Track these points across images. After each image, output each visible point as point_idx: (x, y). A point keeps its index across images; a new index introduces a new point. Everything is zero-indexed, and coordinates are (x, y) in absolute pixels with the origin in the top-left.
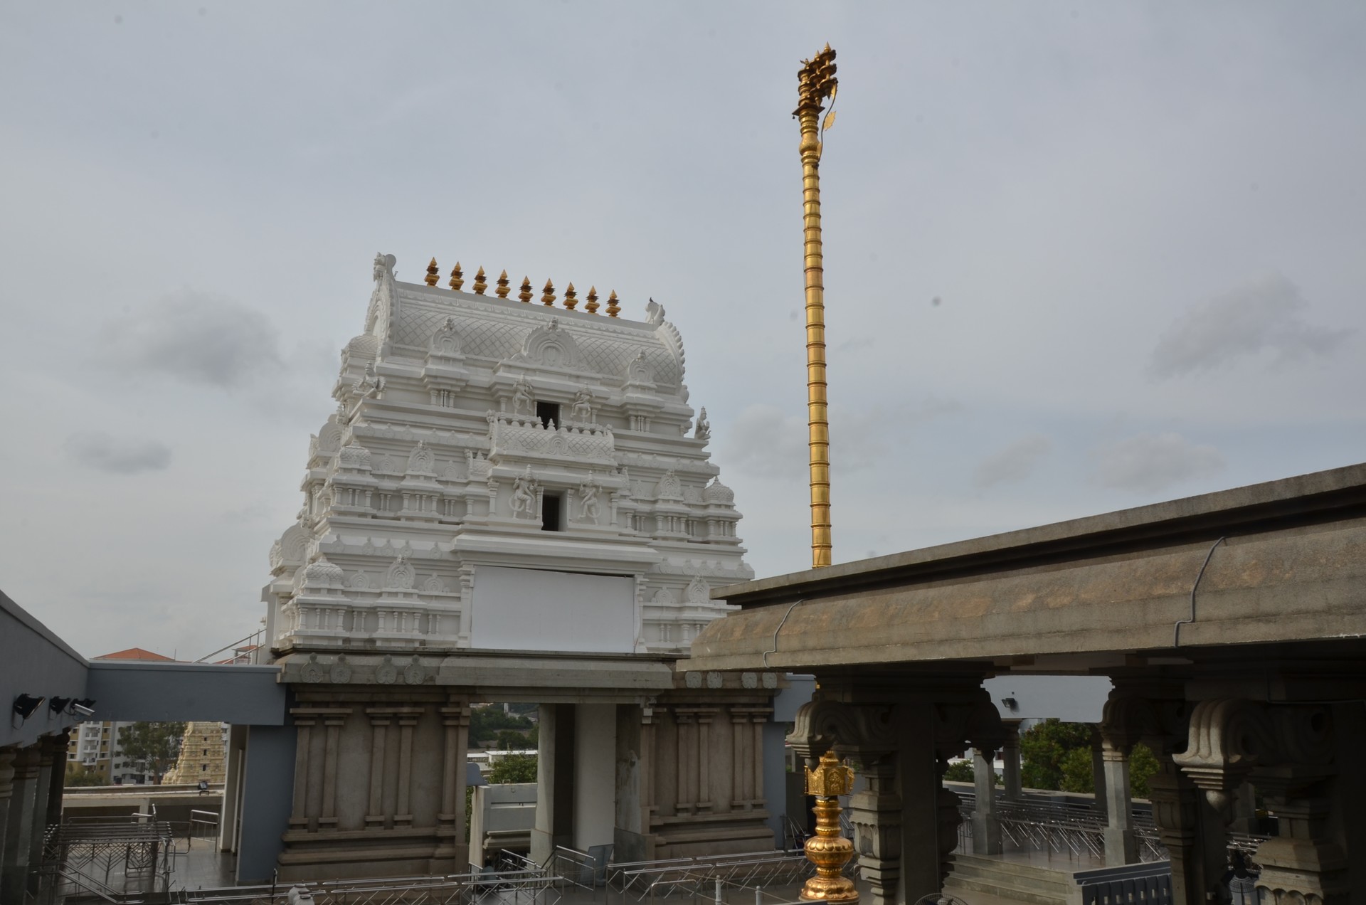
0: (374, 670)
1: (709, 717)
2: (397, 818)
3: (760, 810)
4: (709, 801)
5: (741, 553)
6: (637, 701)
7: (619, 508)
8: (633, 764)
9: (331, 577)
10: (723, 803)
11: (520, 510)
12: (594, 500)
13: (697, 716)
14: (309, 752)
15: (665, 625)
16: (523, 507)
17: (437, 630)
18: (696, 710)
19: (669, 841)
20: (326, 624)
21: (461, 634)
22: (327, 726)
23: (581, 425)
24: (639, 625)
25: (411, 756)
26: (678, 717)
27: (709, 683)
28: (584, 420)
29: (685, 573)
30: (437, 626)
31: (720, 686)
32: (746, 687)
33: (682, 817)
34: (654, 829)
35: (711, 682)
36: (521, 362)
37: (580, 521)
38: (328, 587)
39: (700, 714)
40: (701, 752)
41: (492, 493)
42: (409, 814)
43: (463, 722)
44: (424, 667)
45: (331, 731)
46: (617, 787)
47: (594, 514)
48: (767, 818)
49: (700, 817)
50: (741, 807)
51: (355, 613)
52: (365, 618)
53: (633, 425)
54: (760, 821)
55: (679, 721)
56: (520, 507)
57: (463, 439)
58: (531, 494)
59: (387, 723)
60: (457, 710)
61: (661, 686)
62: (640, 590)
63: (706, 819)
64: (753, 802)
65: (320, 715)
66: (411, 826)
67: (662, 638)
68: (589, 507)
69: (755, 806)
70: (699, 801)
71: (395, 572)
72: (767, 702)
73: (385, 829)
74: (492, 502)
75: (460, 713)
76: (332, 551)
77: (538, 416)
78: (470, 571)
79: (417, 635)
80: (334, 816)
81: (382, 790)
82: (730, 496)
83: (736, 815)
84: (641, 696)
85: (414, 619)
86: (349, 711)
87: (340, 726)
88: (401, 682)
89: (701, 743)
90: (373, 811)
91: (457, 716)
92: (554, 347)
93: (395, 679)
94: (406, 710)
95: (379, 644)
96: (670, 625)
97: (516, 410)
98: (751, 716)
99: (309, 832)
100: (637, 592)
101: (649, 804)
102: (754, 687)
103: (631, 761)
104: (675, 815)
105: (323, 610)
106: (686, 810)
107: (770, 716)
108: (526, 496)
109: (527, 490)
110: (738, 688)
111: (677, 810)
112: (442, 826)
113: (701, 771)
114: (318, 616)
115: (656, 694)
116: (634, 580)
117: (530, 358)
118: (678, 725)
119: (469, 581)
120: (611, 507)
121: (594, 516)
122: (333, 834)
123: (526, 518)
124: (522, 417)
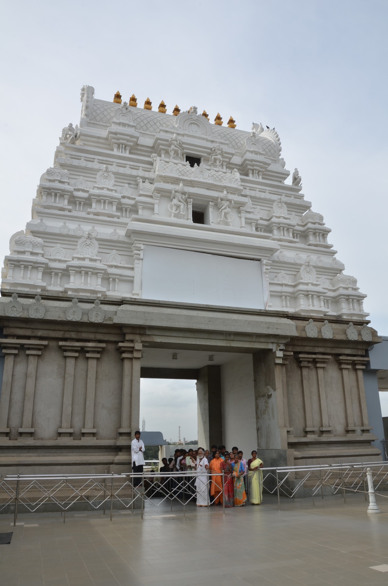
0: (65, 311)
1: (324, 362)
2: (84, 431)
3: (368, 434)
4: (329, 426)
5: (334, 253)
6: (270, 346)
7: (246, 218)
8: (270, 396)
9: (34, 245)
10: (339, 428)
11: (176, 212)
12: (228, 210)
13: (315, 361)
14: (13, 375)
15: (286, 296)
16: (178, 211)
17: (116, 290)
18: (314, 356)
19: (303, 456)
20: (28, 276)
21: (134, 292)
22: (28, 355)
23: (216, 169)
24: (267, 295)
25: (96, 383)
26: (301, 362)
27: (323, 334)
28: (218, 166)
29: (297, 262)
30: (116, 286)
31: (331, 337)
32: (350, 339)
33: (311, 438)
34: (291, 445)
35: (325, 333)
36: (174, 130)
38: (31, 250)
39: (317, 360)
40: (320, 389)
41: (156, 201)
42: (94, 428)
43: (136, 355)
44: (104, 311)
45: (31, 359)
46: (257, 418)
47: (229, 219)
48: (374, 441)
49: (324, 438)
50: (354, 431)
51: (53, 273)
52: (61, 278)
53: (251, 175)
54: (368, 442)
55: (302, 365)
56: (176, 210)
57: (135, 172)
58: (184, 203)
59: (76, 354)
60: (131, 345)
61: (288, 333)
62: (266, 269)
63: (329, 440)
64: (362, 428)
65: (22, 345)
66: (95, 438)
67: (284, 306)
68: (226, 214)
69: (363, 431)
70: (322, 426)
71: (83, 244)
72: (364, 354)
73: (74, 439)
74: (156, 207)
75: (133, 347)
76: (35, 229)
77: (186, 161)
78: (140, 247)
79: (99, 288)
80: (32, 428)
81: (72, 408)
82: (321, 218)
83: (350, 437)
84: (273, 343)
85: (98, 278)
86: (45, 343)
87: (39, 356)
88: (85, 320)
89: (320, 383)
90: (64, 424)
91: (132, 350)
92: (195, 124)
93: (80, 317)
94: (90, 344)
95: (70, 293)
96: (289, 296)
97: (171, 157)
98: (354, 364)
99: (10, 439)
100: (264, 270)
101: (285, 426)
102: (356, 339)
103: (268, 395)
104: (305, 436)
105: (26, 267)
106: (313, 432)
107: (367, 364)
108: (181, 204)
109: (181, 200)
110: (345, 339)
111: (306, 433)
112: (121, 437)
113: (321, 403)
114: (22, 271)
115: (284, 341)
116: (261, 263)
117: (180, 128)
118: (301, 368)
119: (140, 255)
120: (240, 217)
121: (229, 220)
122: (30, 442)
123: (181, 219)
124: (176, 161)
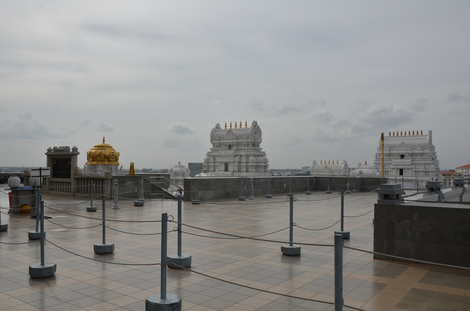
7: (412, 171)
23: (407, 158)
37: (405, 173)
53: (418, 156)
57: (389, 162)
74: (392, 171)
77: (400, 157)
109: (397, 169)
117: (399, 148)
123: (398, 174)
124: (397, 158)
